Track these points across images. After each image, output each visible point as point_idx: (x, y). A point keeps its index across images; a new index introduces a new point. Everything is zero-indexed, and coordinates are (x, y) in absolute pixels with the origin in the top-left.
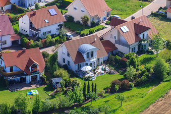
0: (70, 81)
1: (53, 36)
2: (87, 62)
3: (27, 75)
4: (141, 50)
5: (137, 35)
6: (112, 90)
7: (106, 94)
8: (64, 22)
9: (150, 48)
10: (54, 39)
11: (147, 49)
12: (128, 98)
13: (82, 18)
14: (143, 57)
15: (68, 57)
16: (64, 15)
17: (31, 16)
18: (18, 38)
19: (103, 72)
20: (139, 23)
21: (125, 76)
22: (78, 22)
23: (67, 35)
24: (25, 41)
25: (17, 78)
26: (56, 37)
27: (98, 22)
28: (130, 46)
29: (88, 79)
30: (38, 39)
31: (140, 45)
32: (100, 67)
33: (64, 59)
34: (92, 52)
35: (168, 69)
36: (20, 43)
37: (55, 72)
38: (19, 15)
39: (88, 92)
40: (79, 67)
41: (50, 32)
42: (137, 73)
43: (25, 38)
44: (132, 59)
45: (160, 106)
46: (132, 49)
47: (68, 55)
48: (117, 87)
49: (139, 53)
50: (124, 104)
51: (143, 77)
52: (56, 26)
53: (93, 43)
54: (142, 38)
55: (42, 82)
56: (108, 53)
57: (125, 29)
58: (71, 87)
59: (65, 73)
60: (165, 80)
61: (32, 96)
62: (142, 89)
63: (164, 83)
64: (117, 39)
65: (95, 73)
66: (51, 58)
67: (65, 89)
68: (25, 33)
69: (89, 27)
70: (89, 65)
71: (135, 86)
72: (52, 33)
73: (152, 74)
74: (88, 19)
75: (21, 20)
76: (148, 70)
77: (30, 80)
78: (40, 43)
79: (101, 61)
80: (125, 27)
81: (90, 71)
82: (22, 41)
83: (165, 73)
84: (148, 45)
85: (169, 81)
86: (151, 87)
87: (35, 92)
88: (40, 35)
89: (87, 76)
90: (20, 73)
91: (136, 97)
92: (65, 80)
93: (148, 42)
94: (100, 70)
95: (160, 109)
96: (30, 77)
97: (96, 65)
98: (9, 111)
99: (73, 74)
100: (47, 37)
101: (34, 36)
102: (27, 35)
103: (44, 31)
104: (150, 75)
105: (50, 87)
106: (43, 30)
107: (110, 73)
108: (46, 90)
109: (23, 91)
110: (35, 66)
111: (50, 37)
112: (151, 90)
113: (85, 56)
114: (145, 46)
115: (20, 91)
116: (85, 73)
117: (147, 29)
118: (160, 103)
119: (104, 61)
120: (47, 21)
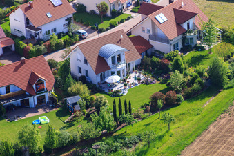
0: (92, 99)
1: (59, 36)
2: (113, 70)
3: (31, 95)
4: (187, 46)
5: (179, 25)
6: (153, 108)
7: (146, 114)
8: (74, 14)
9: (199, 42)
10: (62, 40)
11: (195, 44)
12: (177, 117)
13: (98, 7)
14: (190, 55)
15: (85, 65)
16: (71, 4)
17: (27, 9)
18: (11, 43)
19: (136, 82)
20: (181, 7)
21: (168, 85)
22: (93, 12)
23: (79, 33)
24: (22, 46)
25: (17, 102)
26: (64, 36)
27: (121, 9)
28: (172, 42)
29: (116, 94)
30: (39, 42)
31: (184, 39)
32: (132, 75)
33: (80, 69)
34: (119, 55)
35: (229, 71)
36: (14, 49)
37: (69, 89)
38: (8, 9)
39: (120, 113)
40: (103, 78)
41: (55, 30)
42: (185, 79)
43: (21, 42)
44: (177, 60)
45: (224, 126)
46: (174, 45)
47: (86, 62)
48: (160, 103)
49: (184, 50)
50: (173, 126)
51: (195, 85)
52: (63, 21)
53: (119, 42)
54: (186, 28)
55: (53, 103)
56: (141, 54)
57: (161, 17)
58: (94, 108)
59: (83, 89)
60: (226, 86)
61: (40, 126)
62: (195, 102)
63: (225, 91)
64: (151, 33)
65: (125, 85)
66: (61, 68)
67: (86, 112)
68: (20, 35)
69: (109, 18)
70: (116, 73)
71: (185, 99)
72: (58, 31)
73: (207, 80)
74: (106, 8)
75: (12, 16)
76: (201, 74)
77: (36, 103)
78: (42, 47)
79: (132, 66)
80: (161, 15)
81: (119, 82)
82: (17, 46)
83: (225, 77)
84: (195, 38)
85: (231, 88)
86: (207, 99)
87: (44, 119)
88: (41, 36)
89: (115, 89)
90: (21, 94)
91: (188, 115)
92: (85, 99)
93: (195, 34)
94: (132, 80)
95: (225, 130)
96: (35, 98)
97: (125, 73)
98: (12, 151)
99: (95, 89)
100: (52, 38)
101: (32, 37)
102: (23, 36)
103: (47, 30)
104: (204, 81)
105: (65, 111)
106: (44, 29)
107: (147, 83)
108: (59, 114)
109: (27, 119)
110: (41, 82)
111: (56, 37)
112: (208, 103)
113: (109, 61)
114: (192, 39)
115: (24, 120)
116: (111, 86)
117: (193, 15)
118: (223, 121)
119: (136, 66)
120: (49, 15)
